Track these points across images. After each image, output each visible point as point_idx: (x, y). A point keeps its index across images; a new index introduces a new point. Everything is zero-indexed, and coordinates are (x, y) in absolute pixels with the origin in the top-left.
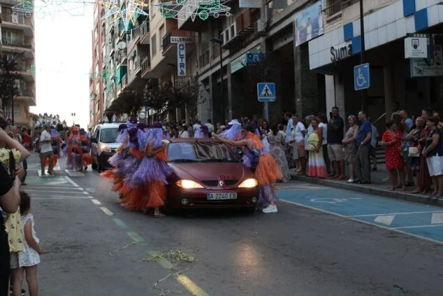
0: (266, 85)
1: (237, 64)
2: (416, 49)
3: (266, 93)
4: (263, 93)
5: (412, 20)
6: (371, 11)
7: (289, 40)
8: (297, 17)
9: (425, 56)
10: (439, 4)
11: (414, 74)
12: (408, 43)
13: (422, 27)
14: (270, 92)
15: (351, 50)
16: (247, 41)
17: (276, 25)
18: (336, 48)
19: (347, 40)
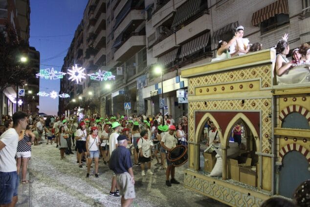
0: (127, 104)
2: (180, 94)
3: (128, 106)
4: (126, 106)
9: (183, 97)
11: (179, 102)
12: (178, 92)
13: (182, 87)
15: (157, 93)
17: (129, 81)
18: (153, 92)
19: (156, 89)
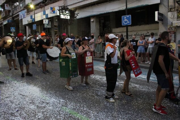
1: (5, 23)
2: (46, 22)
3: (13, 29)
4: (12, 29)
5: (45, 16)
6: (36, 13)
7: (18, 18)
8: (20, 13)
9: (48, 23)
10: (51, 13)
11: (45, 27)
12: (44, 20)
13: (47, 17)
14: (14, 29)
15: (32, 21)
16: (7, 17)
17: (14, 14)
18: (29, 20)
19: (31, 19)
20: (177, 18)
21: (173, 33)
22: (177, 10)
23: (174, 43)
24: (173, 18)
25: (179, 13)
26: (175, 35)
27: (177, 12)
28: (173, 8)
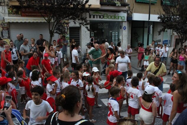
20: (9, 14)
21: (6, 29)
22: (7, 5)
23: (9, 39)
24: (5, 13)
25: (9, 9)
26: (8, 31)
27: (7, 7)
28: (2, 2)
